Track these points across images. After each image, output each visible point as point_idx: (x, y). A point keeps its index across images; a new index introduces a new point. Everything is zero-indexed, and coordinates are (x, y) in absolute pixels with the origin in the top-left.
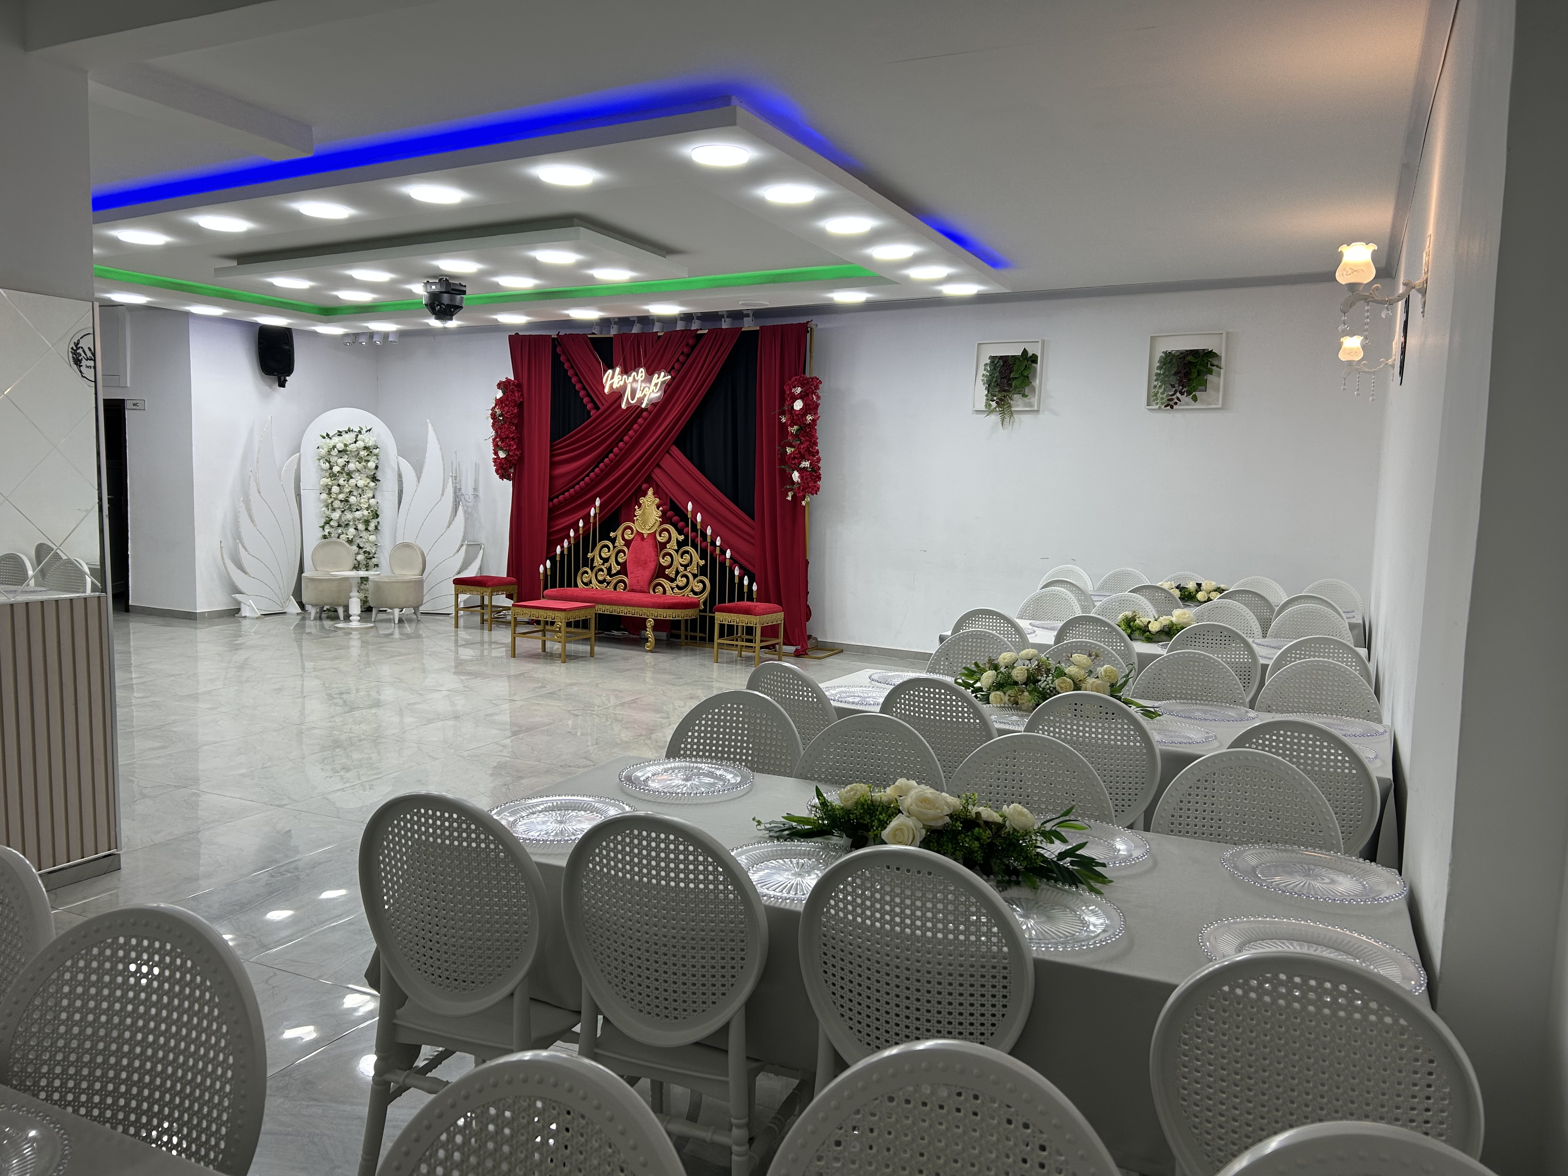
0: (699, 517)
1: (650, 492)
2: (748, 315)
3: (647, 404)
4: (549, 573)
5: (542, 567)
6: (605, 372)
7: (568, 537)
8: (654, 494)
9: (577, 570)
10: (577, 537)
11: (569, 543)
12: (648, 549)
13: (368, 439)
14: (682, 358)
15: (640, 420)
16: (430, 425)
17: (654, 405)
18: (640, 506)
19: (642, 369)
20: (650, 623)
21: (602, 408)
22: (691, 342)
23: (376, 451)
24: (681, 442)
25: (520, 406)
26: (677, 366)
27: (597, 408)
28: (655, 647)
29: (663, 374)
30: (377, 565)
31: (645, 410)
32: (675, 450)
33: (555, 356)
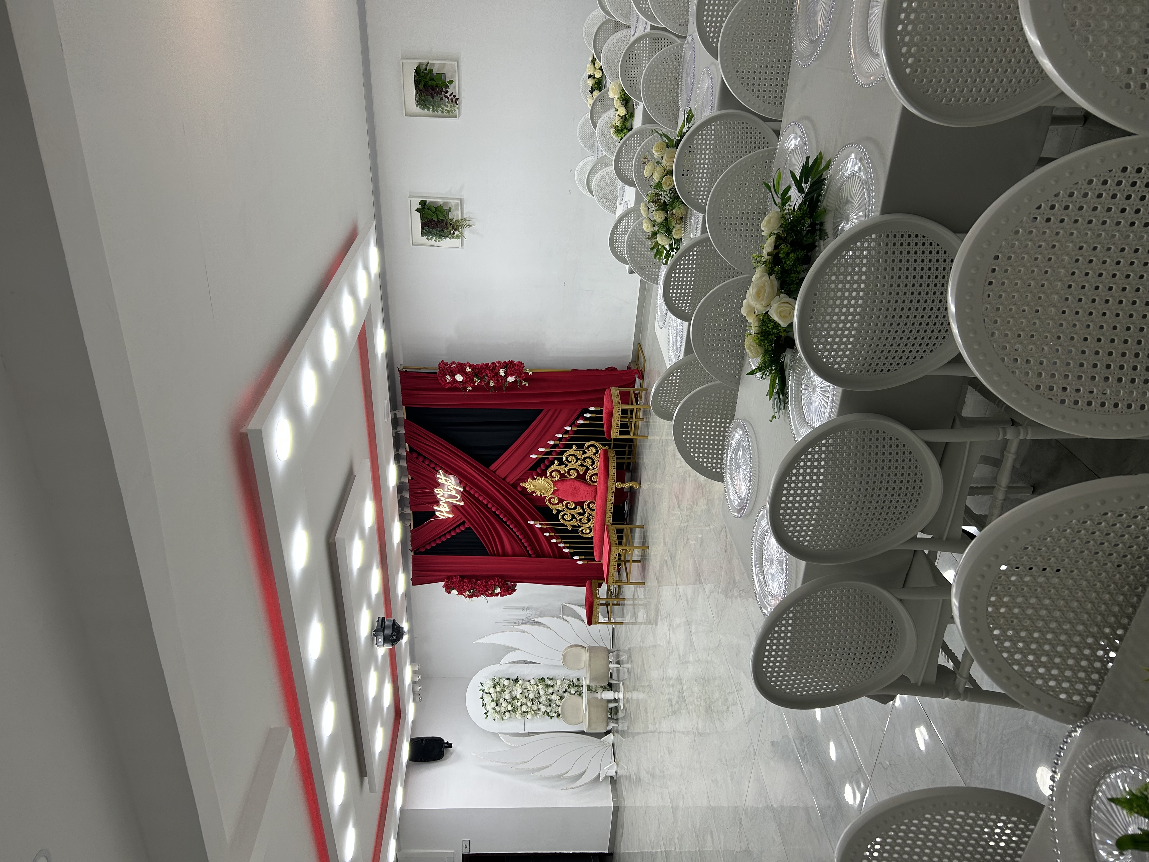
0: (541, 450)
1: (523, 485)
2: (395, 415)
3: (460, 487)
4: (583, 557)
5: (580, 562)
6: (438, 517)
7: (557, 543)
8: (525, 482)
9: (580, 537)
10: (557, 537)
11: (561, 543)
12: (565, 486)
13: (488, 685)
14: (427, 462)
15: (472, 492)
16: (477, 641)
17: (461, 482)
18: (533, 492)
19: (435, 491)
20: (619, 485)
21: (464, 519)
22: (415, 455)
23: (497, 680)
24: (487, 462)
25: (463, 577)
26: (432, 466)
27: (463, 523)
28: (637, 481)
29: (438, 476)
30: (578, 679)
31: (464, 488)
32: (493, 467)
33: (427, 552)
